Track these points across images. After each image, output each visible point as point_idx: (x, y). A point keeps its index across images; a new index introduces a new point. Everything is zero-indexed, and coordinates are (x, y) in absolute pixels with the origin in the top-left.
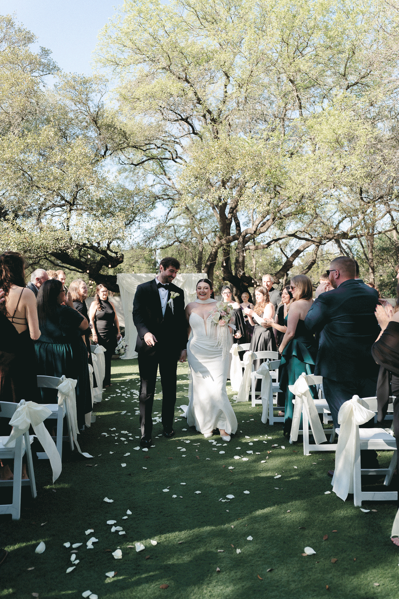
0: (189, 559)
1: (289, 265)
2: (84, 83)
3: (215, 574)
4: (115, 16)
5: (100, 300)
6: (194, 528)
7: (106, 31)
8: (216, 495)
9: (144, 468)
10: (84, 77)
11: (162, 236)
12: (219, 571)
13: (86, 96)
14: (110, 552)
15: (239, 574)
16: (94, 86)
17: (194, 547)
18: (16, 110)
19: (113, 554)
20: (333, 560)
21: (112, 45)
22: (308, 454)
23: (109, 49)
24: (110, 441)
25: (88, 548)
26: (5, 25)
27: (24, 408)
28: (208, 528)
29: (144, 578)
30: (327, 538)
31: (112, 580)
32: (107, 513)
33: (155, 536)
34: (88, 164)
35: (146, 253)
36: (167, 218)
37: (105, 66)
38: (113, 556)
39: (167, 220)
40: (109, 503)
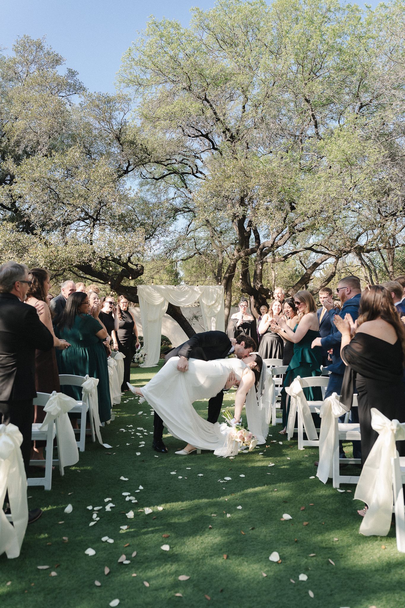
0: (188, 520)
1: (306, 278)
2: (108, 102)
3: (207, 530)
4: (138, 39)
5: (121, 311)
6: (194, 499)
7: (130, 54)
8: (215, 477)
9: (155, 456)
10: (108, 96)
11: (183, 248)
12: (210, 528)
13: (109, 115)
14: (124, 513)
15: (227, 530)
16: (118, 105)
17: (192, 512)
18: (43, 129)
19: (127, 514)
20: (305, 523)
21: (135, 67)
22: (302, 449)
23: (132, 71)
24: (127, 435)
25: (106, 510)
26: (35, 48)
27: (56, 398)
28: (205, 500)
29: (150, 531)
30: (304, 508)
31: (125, 531)
32: (123, 487)
33: (162, 504)
34: (111, 183)
35: (167, 264)
36: (188, 230)
37: (128, 86)
38: (126, 516)
39: (187, 232)
40: (125, 481)
